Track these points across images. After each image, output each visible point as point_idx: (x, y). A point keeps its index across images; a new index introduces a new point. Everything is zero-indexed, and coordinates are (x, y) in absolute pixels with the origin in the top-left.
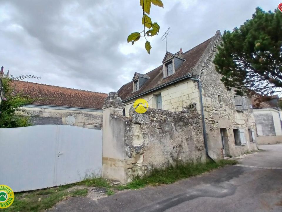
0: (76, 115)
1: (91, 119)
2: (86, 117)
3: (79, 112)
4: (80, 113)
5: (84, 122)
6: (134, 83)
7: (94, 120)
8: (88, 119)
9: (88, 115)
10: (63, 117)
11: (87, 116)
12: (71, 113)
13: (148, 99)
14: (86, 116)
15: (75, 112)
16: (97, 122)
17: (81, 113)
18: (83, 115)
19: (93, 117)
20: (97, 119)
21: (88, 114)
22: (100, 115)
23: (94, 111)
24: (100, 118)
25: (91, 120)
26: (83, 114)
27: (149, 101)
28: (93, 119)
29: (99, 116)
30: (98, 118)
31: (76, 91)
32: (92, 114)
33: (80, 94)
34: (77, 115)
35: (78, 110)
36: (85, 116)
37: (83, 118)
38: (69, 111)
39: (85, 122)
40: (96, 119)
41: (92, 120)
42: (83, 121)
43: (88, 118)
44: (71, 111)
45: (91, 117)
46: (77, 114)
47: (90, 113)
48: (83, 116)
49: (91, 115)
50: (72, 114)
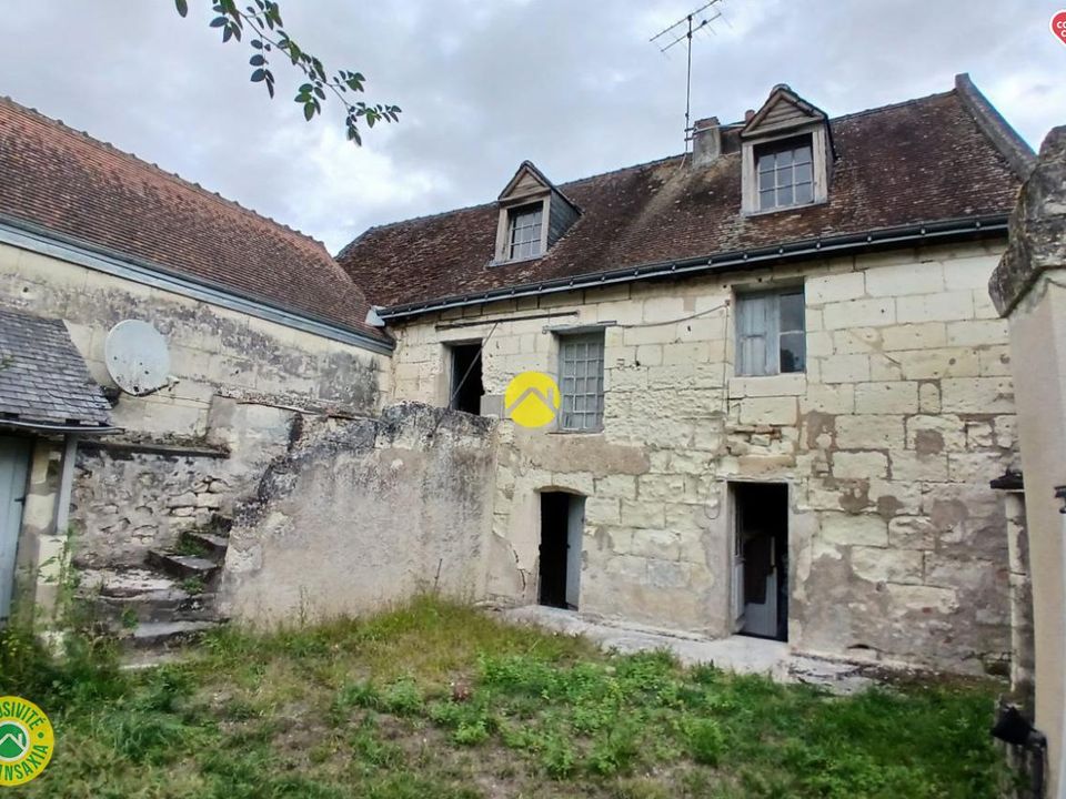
0: (172, 325)
1: (261, 366)
2: (232, 352)
3: (190, 304)
4: (199, 313)
5: (218, 381)
6: (504, 214)
7: (278, 379)
8: (245, 367)
9: (249, 340)
10: (74, 320)
11: (239, 347)
12: (133, 302)
13: (689, 306)
14: (235, 341)
15: (162, 302)
16: (292, 392)
17: (207, 317)
18: (214, 333)
19: (276, 360)
20: (298, 376)
21: (249, 332)
22: (314, 351)
23: (285, 321)
24: (315, 369)
25: (259, 373)
26: (219, 323)
27: (693, 317)
28: (275, 370)
29: (313, 358)
30: (301, 370)
31: (147, 174)
32: (270, 339)
33: (179, 197)
34: (179, 323)
35: (185, 296)
36: (231, 345)
37: (213, 353)
38: (125, 287)
39: (227, 381)
40: (291, 373)
41: (269, 375)
42: (213, 375)
43: (244, 356)
44: (137, 291)
45: (263, 356)
46: (181, 316)
47: (257, 325)
48: (215, 342)
49: (262, 340)
50: (140, 310)
